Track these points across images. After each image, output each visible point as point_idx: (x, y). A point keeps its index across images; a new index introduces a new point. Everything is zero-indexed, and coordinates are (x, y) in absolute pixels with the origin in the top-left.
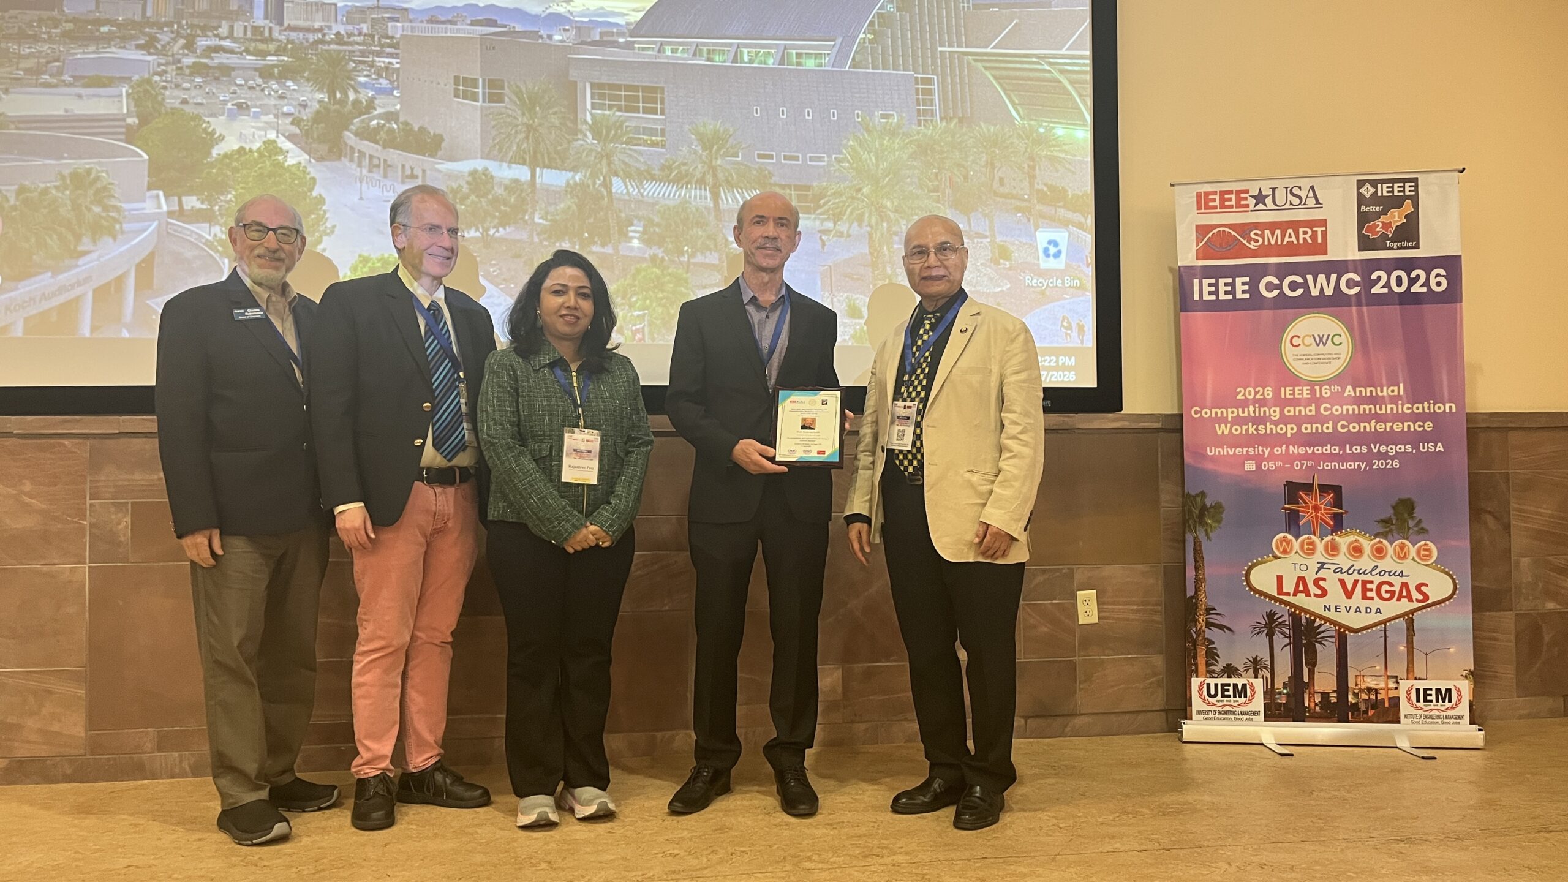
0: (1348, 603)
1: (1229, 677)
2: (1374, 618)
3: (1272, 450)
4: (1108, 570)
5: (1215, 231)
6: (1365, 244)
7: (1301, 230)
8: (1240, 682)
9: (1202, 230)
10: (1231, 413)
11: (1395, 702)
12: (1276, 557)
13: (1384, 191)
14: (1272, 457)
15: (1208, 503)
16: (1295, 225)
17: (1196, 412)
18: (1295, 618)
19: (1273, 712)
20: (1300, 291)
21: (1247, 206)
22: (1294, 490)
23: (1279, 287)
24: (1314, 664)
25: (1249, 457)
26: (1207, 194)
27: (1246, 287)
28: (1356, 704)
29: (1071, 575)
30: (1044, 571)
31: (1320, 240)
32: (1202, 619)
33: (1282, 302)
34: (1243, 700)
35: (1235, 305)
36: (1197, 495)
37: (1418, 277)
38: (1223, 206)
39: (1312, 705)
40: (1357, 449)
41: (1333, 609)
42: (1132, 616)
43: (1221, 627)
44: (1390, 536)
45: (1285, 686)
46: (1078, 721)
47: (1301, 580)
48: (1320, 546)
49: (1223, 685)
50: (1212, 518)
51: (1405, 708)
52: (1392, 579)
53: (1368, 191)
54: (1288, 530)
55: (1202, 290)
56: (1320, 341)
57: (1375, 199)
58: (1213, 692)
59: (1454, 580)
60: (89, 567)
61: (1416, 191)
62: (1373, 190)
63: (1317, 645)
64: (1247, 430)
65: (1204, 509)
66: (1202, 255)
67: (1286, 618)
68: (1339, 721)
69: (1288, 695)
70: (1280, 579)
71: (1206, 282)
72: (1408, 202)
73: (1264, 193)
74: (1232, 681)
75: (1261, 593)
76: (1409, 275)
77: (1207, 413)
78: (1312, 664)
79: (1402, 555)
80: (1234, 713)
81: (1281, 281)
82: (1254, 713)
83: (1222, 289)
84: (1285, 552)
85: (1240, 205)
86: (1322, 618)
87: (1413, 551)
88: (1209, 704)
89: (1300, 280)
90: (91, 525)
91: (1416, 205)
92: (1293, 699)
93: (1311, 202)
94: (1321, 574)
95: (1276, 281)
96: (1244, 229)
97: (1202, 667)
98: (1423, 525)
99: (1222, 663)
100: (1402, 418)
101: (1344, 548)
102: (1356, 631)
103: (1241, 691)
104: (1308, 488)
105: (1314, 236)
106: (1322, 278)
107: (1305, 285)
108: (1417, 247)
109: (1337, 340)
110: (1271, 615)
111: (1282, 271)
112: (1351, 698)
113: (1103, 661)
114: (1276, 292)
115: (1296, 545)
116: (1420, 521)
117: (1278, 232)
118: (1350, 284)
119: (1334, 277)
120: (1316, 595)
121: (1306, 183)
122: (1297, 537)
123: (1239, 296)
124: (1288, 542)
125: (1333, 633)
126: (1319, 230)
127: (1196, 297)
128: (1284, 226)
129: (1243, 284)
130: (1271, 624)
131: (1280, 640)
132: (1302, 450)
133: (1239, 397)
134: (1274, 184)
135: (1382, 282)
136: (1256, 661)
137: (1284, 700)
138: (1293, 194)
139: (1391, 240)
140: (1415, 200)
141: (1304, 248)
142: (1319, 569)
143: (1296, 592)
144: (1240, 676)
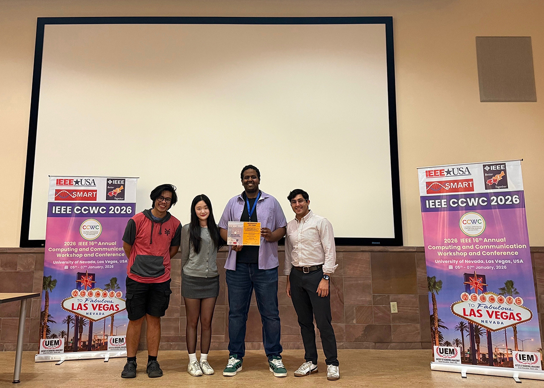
0: (490, 320)
1: (447, 346)
2: (501, 326)
3: (459, 262)
5: (433, 184)
6: (488, 187)
7: (464, 183)
8: (452, 348)
9: (428, 184)
10: (443, 248)
11: (511, 359)
12: (463, 301)
13: (493, 168)
14: (459, 264)
15: (437, 281)
16: (462, 181)
17: (430, 247)
18: (471, 325)
19: (465, 361)
20: (465, 204)
21: (444, 175)
22: (468, 277)
23: (458, 203)
24: (479, 343)
25: (450, 264)
26: (429, 171)
28: (496, 359)
29: (388, 296)
31: (471, 186)
32: (436, 324)
33: (459, 208)
34: (453, 355)
35: (441, 209)
36: (432, 278)
37: (508, 198)
38: (435, 175)
39: (479, 359)
40: (490, 262)
41: (485, 321)
43: (443, 327)
44: (504, 295)
45: (468, 350)
47: (472, 310)
48: (479, 298)
49: (445, 349)
50: (438, 285)
51: (515, 362)
52: (506, 311)
53: (487, 168)
54: (466, 291)
55: (430, 204)
56: (474, 222)
57: (490, 171)
58: (442, 352)
59: (531, 313)
61: (505, 168)
62: (489, 168)
63: (480, 335)
64: (449, 254)
65: (435, 283)
66: (428, 193)
67: (467, 325)
68: (490, 366)
69: (470, 354)
70: (464, 309)
71: (431, 201)
72: (503, 172)
73: (450, 170)
74: (449, 348)
75: (458, 315)
76: (505, 198)
77: (434, 248)
78: (478, 343)
79: (510, 302)
80: (450, 360)
81: (458, 201)
82: (458, 361)
83: (437, 204)
84: (465, 299)
85: (442, 175)
86: (481, 325)
87: (514, 301)
88: (440, 356)
89: (465, 200)
91: (505, 173)
92: (472, 356)
93: (467, 173)
94: (479, 309)
95: (456, 201)
96: (443, 183)
97: (437, 342)
98: (517, 291)
99: (445, 341)
100: (506, 250)
101: (487, 299)
102: (494, 331)
103: (452, 352)
104: (472, 276)
105: (469, 184)
106: (473, 199)
107: (467, 202)
108: (507, 188)
109: (480, 222)
110: (462, 323)
111: (457, 197)
112: (494, 356)
114: (456, 205)
115: (470, 297)
116: (516, 289)
117: (456, 183)
118: (483, 201)
120: (478, 316)
121: (465, 167)
122: (470, 294)
123: (443, 206)
124: (467, 296)
125: (486, 331)
126: (471, 182)
127: (428, 207)
128: (457, 181)
129: (444, 202)
130: (462, 327)
131: (466, 333)
132: (470, 262)
133: (445, 242)
134: (453, 167)
135: (495, 201)
136: (457, 341)
137: (468, 356)
138: (460, 170)
139: (497, 185)
140: (505, 171)
141: (466, 189)
142: (479, 306)
143: (470, 315)
144: (451, 346)
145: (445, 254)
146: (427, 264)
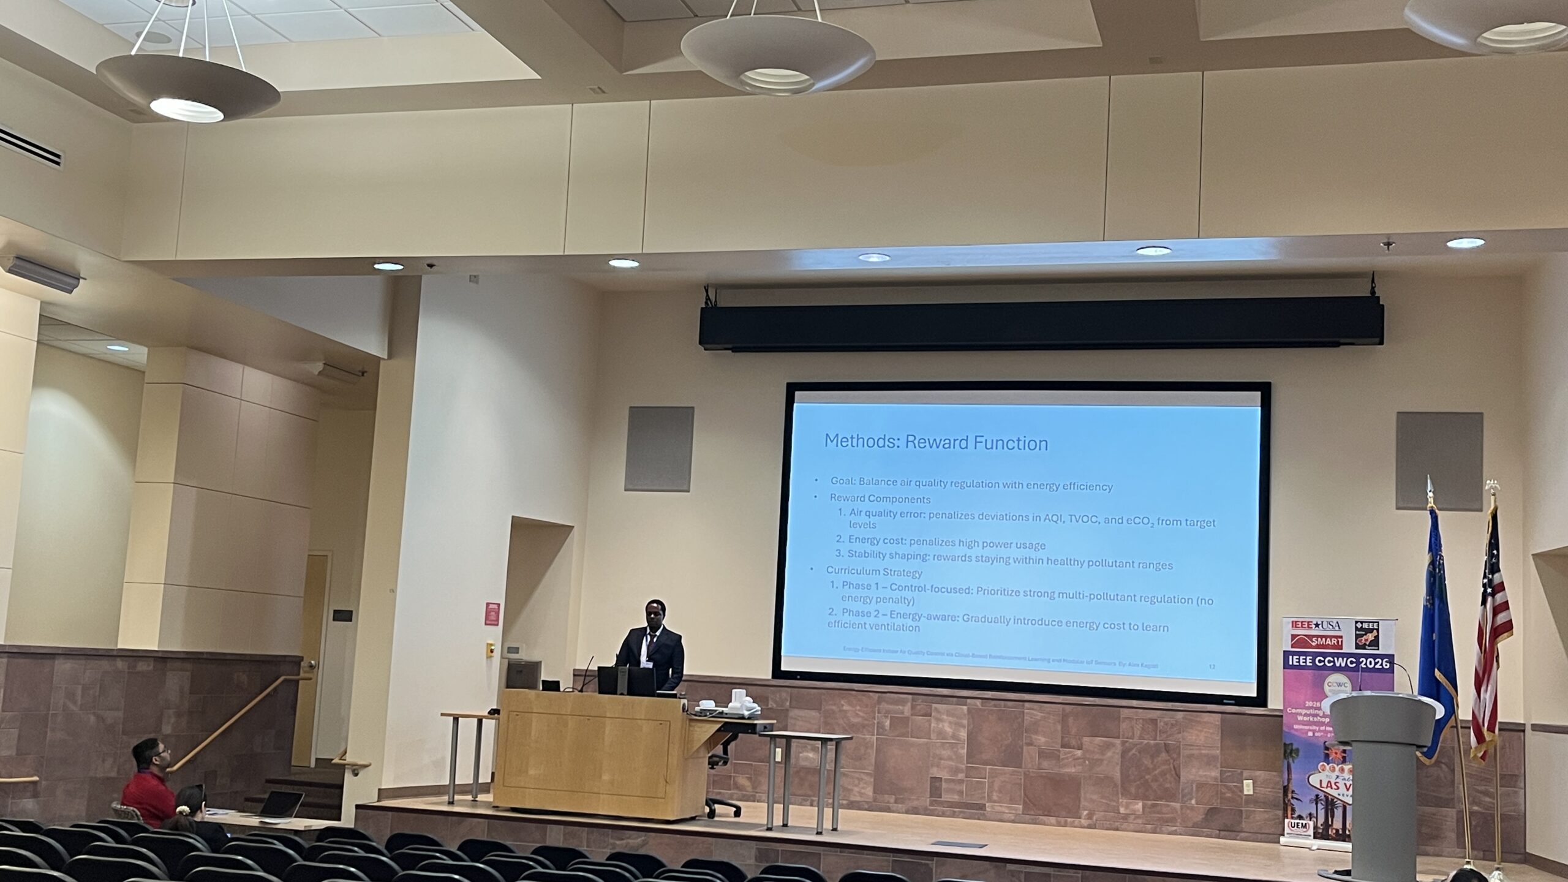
0: (1347, 793)
1: (1300, 820)
3: (1319, 729)
4: (1258, 773)
5: (1299, 637)
6: (1357, 647)
7: (1333, 639)
8: (1304, 822)
9: (1293, 636)
10: (1304, 712)
12: (1320, 772)
13: (1365, 626)
14: (1319, 731)
15: (1294, 748)
16: (1331, 637)
17: (1290, 710)
18: (1327, 798)
19: (1317, 836)
20: (1332, 664)
21: (1312, 628)
22: (1327, 745)
23: (1324, 661)
25: (1310, 730)
26: (1296, 622)
27: (1311, 661)
28: (1349, 835)
29: (1242, 773)
30: (1229, 771)
31: (1340, 643)
32: (1290, 795)
33: (1324, 667)
34: (1305, 830)
35: (1305, 668)
36: (1289, 744)
37: (1378, 662)
38: (1302, 627)
39: (1332, 834)
42: (1267, 793)
43: (1297, 799)
45: (1322, 825)
46: (1243, 834)
47: (1329, 782)
48: (1337, 769)
49: (1298, 823)
50: (1295, 753)
53: (1359, 625)
54: (1325, 761)
55: (1293, 660)
56: (1340, 685)
57: (1362, 629)
58: (1293, 826)
60: (877, 738)
61: (1378, 627)
62: (1361, 625)
63: (1335, 809)
64: (1309, 719)
65: (1292, 750)
66: (1292, 647)
67: (1323, 797)
68: (1342, 841)
69: (1323, 829)
70: (1321, 781)
71: (1295, 657)
72: (1375, 631)
73: (1319, 623)
74: (1301, 821)
75: (1315, 787)
76: (1374, 660)
77: (1294, 711)
78: (1333, 817)
80: (1301, 835)
81: (1325, 659)
82: (1310, 836)
83: (1302, 661)
84: (1323, 770)
85: (1309, 627)
86: (1336, 798)
88: (1292, 830)
89: (1332, 659)
90: (878, 723)
91: (1378, 632)
92: (1325, 831)
93: (1337, 628)
94: (1337, 780)
95: (1322, 659)
96: (1310, 637)
97: (1289, 815)
99: (1297, 814)
101: (1346, 770)
102: (1350, 805)
103: (1304, 826)
105: (1338, 642)
106: (1340, 659)
107: (1334, 662)
108: (1378, 649)
109: (1346, 685)
110: (1317, 796)
111: (1325, 655)
112: (1347, 833)
113: (1254, 811)
114: (1322, 664)
115: (1328, 768)
117: (1324, 639)
118: (1352, 662)
119: (1345, 659)
120: (1335, 789)
121: (1335, 621)
122: (1328, 764)
123: (1308, 664)
124: (1325, 766)
125: (1341, 805)
126: (1340, 640)
127: (1291, 663)
128: (1326, 637)
129: (1310, 659)
130: (1317, 800)
131: (1320, 807)
133: (1307, 705)
134: (1322, 620)
135: (1364, 662)
136: (1310, 814)
137: (1321, 831)
138: (1330, 624)
139: (1369, 646)
140: (1378, 630)
141: (1334, 647)
142: (1336, 779)
143: (1327, 787)
144: (1304, 820)
145: (1306, 719)
146: (1285, 729)
